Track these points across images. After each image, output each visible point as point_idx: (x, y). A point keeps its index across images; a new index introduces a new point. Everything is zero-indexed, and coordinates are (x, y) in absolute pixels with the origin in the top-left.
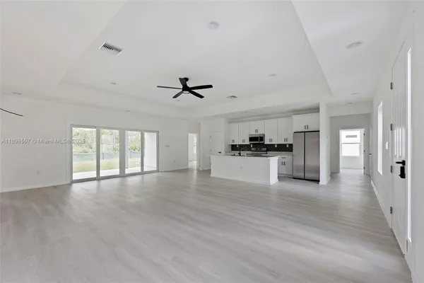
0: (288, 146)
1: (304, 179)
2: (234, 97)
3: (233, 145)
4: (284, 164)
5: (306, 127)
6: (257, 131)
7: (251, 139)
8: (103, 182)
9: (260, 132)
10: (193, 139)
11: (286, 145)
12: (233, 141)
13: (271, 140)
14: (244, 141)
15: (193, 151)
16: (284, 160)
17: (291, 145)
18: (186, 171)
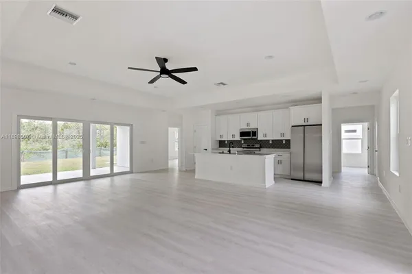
0: (284, 142)
1: (304, 181)
2: (224, 84)
3: (220, 141)
4: (279, 162)
5: (306, 120)
6: (248, 125)
7: (242, 134)
8: (60, 187)
9: (253, 126)
10: (174, 134)
11: (282, 140)
12: (221, 136)
13: (265, 135)
14: (233, 136)
15: (174, 148)
16: (280, 158)
17: (288, 141)
18: (166, 170)
